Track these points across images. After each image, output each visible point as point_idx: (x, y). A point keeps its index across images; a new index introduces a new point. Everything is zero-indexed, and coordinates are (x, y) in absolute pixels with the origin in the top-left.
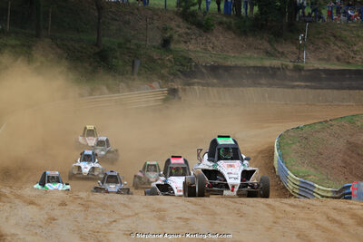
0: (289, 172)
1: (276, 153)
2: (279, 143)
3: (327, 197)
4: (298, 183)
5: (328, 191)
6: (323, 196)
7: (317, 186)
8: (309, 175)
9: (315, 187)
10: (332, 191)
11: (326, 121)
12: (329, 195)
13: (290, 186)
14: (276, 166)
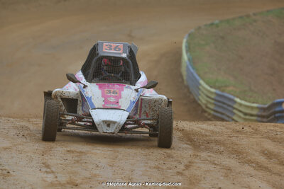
0: (201, 82)
1: (185, 57)
2: (189, 43)
3: (252, 115)
4: (213, 96)
5: (252, 108)
6: (246, 114)
7: (238, 100)
8: (226, 86)
9: (235, 102)
10: (258, 108)
11: (248, 16)
12: (255, 112)
13: (203, 100)
14: (184, 73)
